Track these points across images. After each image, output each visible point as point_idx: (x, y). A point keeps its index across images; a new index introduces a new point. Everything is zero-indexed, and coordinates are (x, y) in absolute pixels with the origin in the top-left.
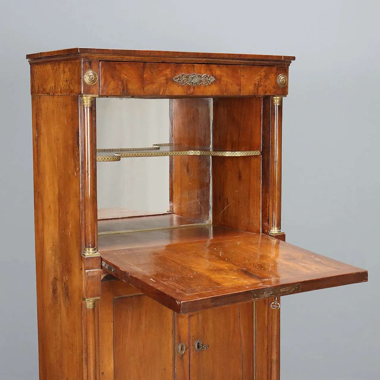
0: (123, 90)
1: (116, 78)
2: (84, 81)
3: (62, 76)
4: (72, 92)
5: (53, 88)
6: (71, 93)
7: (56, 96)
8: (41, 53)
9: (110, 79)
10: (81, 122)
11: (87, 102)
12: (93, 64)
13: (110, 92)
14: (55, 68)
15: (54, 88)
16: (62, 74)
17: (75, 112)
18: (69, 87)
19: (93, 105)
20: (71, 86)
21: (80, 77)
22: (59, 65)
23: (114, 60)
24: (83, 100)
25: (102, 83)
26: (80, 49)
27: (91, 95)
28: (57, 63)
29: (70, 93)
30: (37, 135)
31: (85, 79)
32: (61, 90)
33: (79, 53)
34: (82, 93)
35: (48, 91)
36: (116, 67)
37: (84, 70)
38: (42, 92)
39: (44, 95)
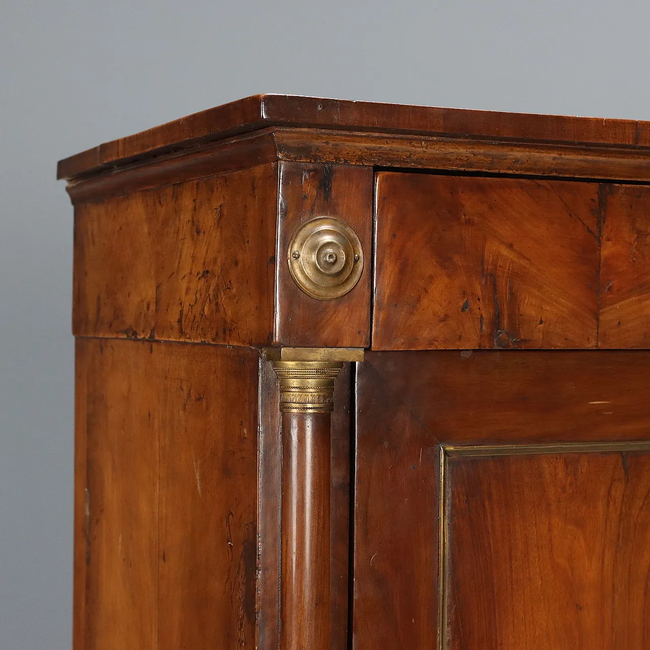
0: (496, 323)
1: (458, 260)
2: (288, 276)
3: (187, 250)
4: (227, 329)
5: (148, 308)
6: (224, 340)
7: (163, 348)
8: (104, 147)
9: (428, 266)
10: (268, 494)
11: (302, 389)
12: (338, 186)
13: (426, 334)
14: (162, 211)
15: (153, 307)
16: (188, 242)
17: (242, 439)
18: (217, 304)
19: (332, 404)
20: (223, 297)
21: (271, 255)
22: (176, 197)
23: (450, 168)
24: (282, 378)
25: (383, 285)
26: (270, 100)
27: (322, 353)
28: (169, 191)
29: (221, 334)
30: (88, 513)
31: (296, 265)
32: (180, 321)
33: (265, 125)
34: (277, 338)
35: (129, 321)
36: (463, 206)
37: (290, 216)
38: (111, 326)
39: (114, 336)
